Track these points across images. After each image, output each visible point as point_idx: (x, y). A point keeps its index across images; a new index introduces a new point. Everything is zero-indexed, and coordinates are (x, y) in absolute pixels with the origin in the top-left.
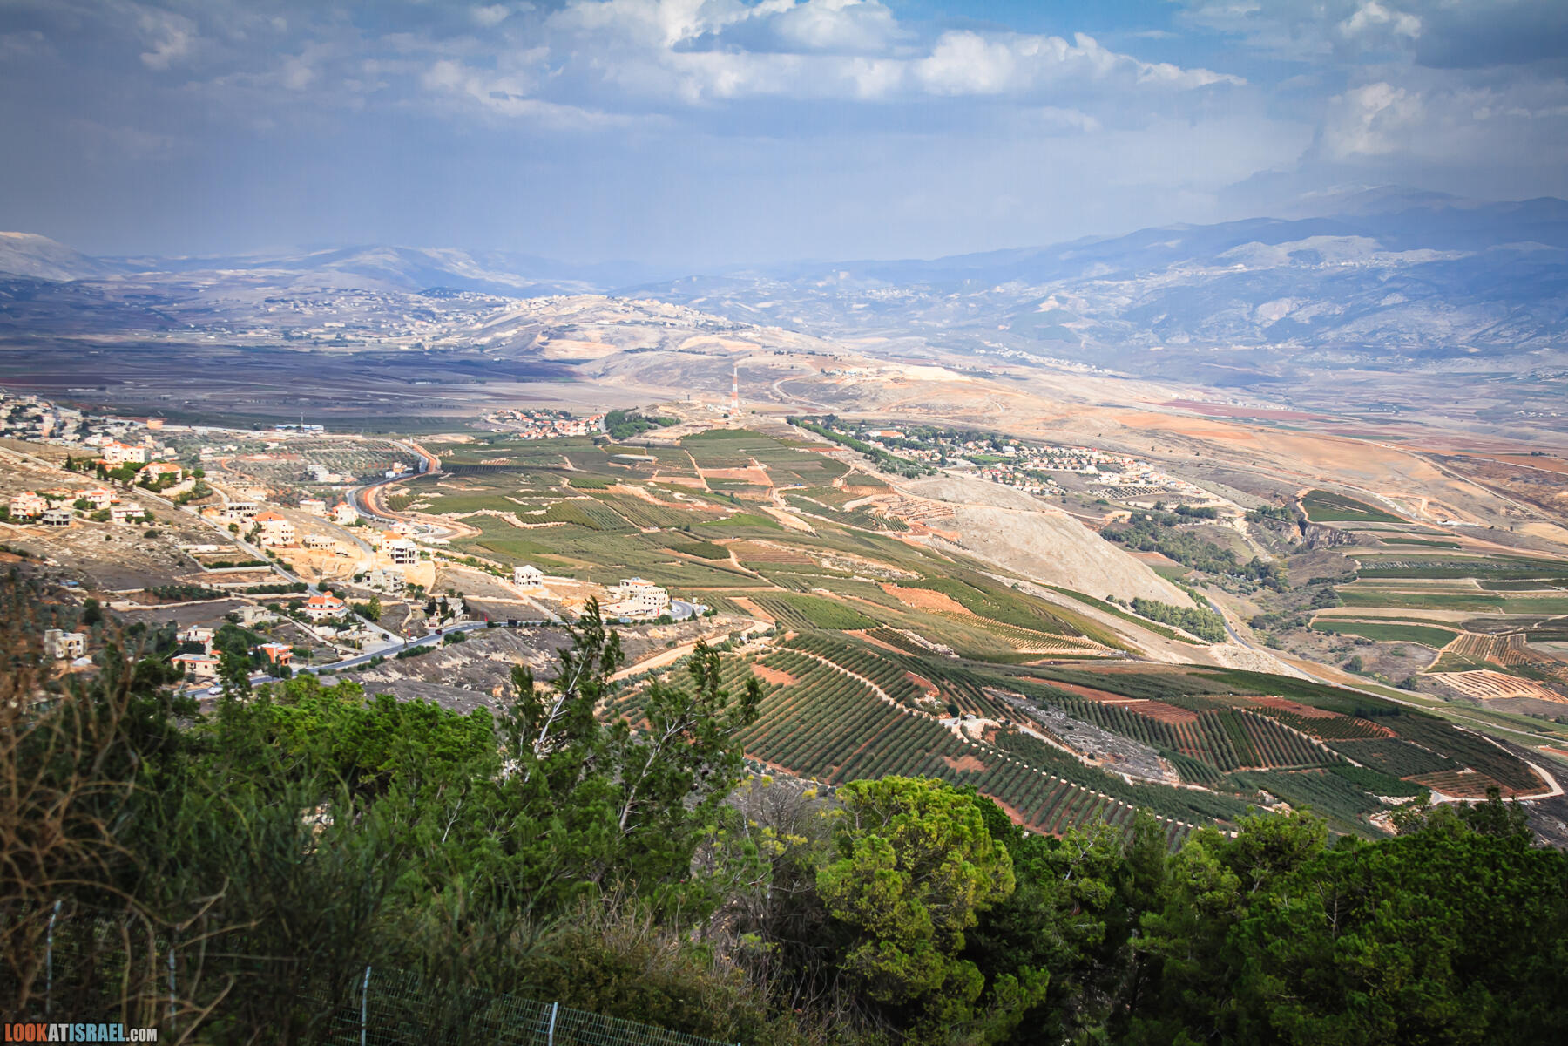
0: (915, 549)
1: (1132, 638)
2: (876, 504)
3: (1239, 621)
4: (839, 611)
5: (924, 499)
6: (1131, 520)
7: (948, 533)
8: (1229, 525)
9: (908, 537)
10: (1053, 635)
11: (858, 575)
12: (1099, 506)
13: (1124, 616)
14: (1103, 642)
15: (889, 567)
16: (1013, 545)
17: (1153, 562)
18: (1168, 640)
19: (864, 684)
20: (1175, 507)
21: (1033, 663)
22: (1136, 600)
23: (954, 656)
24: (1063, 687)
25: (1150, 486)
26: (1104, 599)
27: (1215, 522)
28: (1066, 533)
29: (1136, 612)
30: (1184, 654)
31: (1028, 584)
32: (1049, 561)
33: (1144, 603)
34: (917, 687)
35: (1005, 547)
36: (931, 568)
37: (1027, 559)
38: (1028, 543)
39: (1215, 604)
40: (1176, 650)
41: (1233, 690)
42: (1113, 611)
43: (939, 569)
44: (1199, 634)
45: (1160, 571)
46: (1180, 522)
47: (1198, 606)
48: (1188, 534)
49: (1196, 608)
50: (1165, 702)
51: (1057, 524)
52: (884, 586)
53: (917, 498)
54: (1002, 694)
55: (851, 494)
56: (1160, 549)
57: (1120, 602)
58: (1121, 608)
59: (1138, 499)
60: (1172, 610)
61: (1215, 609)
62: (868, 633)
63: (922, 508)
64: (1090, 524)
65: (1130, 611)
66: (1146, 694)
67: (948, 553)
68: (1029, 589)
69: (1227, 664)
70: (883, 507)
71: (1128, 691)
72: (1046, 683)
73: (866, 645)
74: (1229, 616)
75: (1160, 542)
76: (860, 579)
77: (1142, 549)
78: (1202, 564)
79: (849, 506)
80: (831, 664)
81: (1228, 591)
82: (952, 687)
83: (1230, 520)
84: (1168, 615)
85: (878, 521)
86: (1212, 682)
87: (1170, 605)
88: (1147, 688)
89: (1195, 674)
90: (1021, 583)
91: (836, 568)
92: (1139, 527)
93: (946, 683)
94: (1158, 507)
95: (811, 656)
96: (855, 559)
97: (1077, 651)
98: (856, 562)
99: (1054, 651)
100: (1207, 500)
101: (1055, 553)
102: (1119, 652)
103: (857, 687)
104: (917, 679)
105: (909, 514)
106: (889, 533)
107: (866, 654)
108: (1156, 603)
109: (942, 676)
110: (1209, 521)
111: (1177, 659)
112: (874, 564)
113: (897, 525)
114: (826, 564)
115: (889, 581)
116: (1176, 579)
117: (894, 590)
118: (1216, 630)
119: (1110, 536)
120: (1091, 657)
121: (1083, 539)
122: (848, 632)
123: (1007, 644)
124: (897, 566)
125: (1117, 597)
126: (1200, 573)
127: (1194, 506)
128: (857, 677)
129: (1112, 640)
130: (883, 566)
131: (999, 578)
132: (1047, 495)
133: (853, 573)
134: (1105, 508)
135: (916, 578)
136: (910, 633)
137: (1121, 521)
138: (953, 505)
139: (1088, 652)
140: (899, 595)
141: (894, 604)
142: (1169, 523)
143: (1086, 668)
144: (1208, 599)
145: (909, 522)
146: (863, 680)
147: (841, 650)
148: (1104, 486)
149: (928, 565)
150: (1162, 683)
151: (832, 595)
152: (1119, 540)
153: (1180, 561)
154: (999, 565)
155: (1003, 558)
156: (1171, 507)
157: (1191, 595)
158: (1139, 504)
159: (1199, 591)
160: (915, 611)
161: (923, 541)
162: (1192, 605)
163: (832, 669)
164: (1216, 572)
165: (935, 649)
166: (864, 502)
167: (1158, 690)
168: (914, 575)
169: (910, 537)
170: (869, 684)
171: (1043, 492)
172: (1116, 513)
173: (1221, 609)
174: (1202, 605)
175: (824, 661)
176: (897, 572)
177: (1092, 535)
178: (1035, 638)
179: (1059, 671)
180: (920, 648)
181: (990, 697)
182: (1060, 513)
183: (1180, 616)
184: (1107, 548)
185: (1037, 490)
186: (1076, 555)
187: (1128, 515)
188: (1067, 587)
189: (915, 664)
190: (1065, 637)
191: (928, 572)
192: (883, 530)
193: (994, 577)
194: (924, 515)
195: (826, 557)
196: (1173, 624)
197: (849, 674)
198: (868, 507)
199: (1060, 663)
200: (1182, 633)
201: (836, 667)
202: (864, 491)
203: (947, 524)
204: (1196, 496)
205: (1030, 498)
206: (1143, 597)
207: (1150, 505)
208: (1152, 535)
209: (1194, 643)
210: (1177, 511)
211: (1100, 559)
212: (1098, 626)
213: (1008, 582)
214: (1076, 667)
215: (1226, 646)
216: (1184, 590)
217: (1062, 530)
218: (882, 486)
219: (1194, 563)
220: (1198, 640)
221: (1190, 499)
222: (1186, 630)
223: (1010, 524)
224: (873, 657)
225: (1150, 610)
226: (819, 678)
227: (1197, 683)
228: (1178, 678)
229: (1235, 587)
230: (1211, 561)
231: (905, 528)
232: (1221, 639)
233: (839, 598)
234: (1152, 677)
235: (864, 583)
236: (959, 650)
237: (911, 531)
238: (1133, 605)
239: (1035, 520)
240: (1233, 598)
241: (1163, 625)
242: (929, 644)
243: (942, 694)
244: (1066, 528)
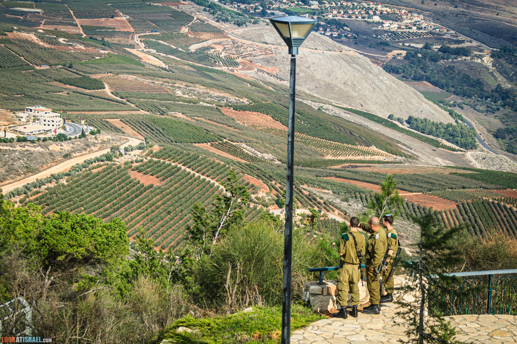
0: (245, 81)
1: (409, 147)
2: (214, 46)
3: (486, 132)
4: (190, 129)
5: (250, 42)
6: (406, 58)
7: (269, 68)
8: (479, 61)
9: (239, 72)
10: (350, 146)
11: (203, 101)
12: (382, 47)
13: (402, 130)
14: (387, 150)
15: (227, 95)
16: (318, 77)
17: (422, 89)
18: (435, 148)
19: (213, 184)
20: (439, 47)
21: (336, 167)
22: (410, 118)
23: (277, 162)
24: (359, 185)
25: (421, 31)
26: (386, 118)
27: (469, 58)
28: (358, 67)
29: (411, 127)
30: (446, 159)
31: (330, 107)
32: (345, 89)
33: (416, 120)
34: (253, 186)
35: (313, 79)
36: (258, 96)
37: (329, 87)
38: (329, 75)
39: (469, 120)
40: (441, 155)
41: (484, 185)
42: (394, 127)
43: (263, 95)
44: (457, 143)
45: (428, 95)
46: (443, 58)
47: (456, 122)
48: (449, 67)
49: (455, 124)
50: (434, 194)
51: (351, 61)
52: (223, 110)
53: (245, 41)
54: (315, 191)
55: (195, 38)
56: (428, 79)
57: (398, 120)
58: (400, 125)
59: (412, 41)
60: (437, 125)
61: (469, 124)
62: (212, 145)
63: (249, 49)
64: (375, 61)
65: (406, 126)
66: (420, 189)
67: (269, 84)
68: (331, 110)
69: (479, 166)
70: (219, 48)
71: (407, 187)
72: (346, 182)
73: (213, 155)
74: (479, 130)
75: (428, 74)
76: (205, 104)
77: (415, 79)
78: (459, 90)
79: (193, 48)
80: (188, 170)
81: (478, 111)
82: (278, 186)
83: (480, 57)
84: (434, 129)
85: (216, 59)
86: (469, 180)
87: (435, 121)
88: (421, 185)
89: (455, 174)
90: (325, 106)
91: (187, 96)
92: (412, 62)
93: (273, 182)
94: (426, 47)
95: (173, 164)
96: (200, 89)
97: (368, 158)
98: (201, 91)
99: (351, 157)
100: (463, 42)
101: (350, 83)
102: (399, 158)
103: (208, 186)
104: (253, 180)
105: (240, 54)
106: (224, 69)
107: (214, 162)
108: (426, 120)
109: (270, 178)
110: (464, 58)
111: (441, 162)
112: (216, 93)
113: (230, 62)
114: (179, 93)
115: (226, 106)
116: (440, 102)
117: (230, 112)
118: (470, 140)
119: (390, 69)
120: (379, 162)
121: (371, 72)
122: (197, 145)
123: (316, 152)
124: (233, 95)
125: (396, 116)
126: (458, 97)
127: (454, 46)
128: (208, 179)
129: (394, 149)
130: (222, 95)
131: (309, 103)
132: (343, 39)
133: (200, 100)
134: (387, 48)
135: (247, 103)
136: (244, 145)
137: (399, 58)
138: (273, 47)
139: (376, 158)
140: (234, 117)
141: (230, 123)
142: (434, 59)
143: (375, 170)
144: (464, 116)
145: (239, 60)
146: (212, 181)
147: (195, 159)
148: (386, 32)
149: (256, 94)
150: (432, 181)
151: (185, 117)
152: (397, 72)
153: (442, 87)
154: (308, 92)
155: (311, 87)
156: (436, 47)
157: (451, 114)
158: (412, 45)
159: (457, 111)
160: (247, 128)
161: (251, 74)
162: (452, 121)
163: (189, 173)
164: (470, 97)
165: (263, 157)
166: (205, 44)
167: (429, 186)
168: (245, 101)
169: (240, 72)
170: (217, 184)
171: (340, 36)
172: (396, 52)
173: (473, 123)
174: (460, 121)
175: (183, 168)
176: (233, 99)
177: (377, 69)
178: (337, 148)
179: (356, 172)
180: (251, 157)
181: (306, 193)
182: (352, 52)
183: (443, 130)
184: (388, 79)
185: (335, 34)
186: (365, 83)
187: (404, 53)
188: (359, 109)
189: (250, 169)
190: (359, 147)
191: (256, 99)
192: (220, 66)
193: (305, 102)
194: (250, 55)
195: (179, 88)
196: (438, 136)
197: (202, 177)
198: (208, 48)
199: (356, 167)
200: (445, 142)
201: (192, 172)
202: (205, 36)
203: (268, 61)
204: (455, 39)
205: (330, 40)
206: (415, 115)
207: (420, 46)
208: (422, 68)
209: (454, 150)
210: (440, 50)
211: (384, 87)
212: (383, 138)
213: (315, 106)
214: (368, 169)
215: (478, 153)
216: (446, 110)
217: (355, 65)
218: (219, 32)
219: (453, 90)
220: (457, 148)
221: (450, 41)
222: (448, 140)
223: (316, 61)
224: (219, 164)
225: (421, 125)
226: (179, 180)
227: (457, 181)
228: (443, 177)
229: (483, 108)
230: (465, 88)
231: (236, 64)
232: (473, 147)
233: (189, 119)
234: (423, 176)
235: (208, 107)
236: (281, 158)
237: (241, 67)
238: (408, 122)
239: (335, 58)
240: (482, 116)
241: (431, 137)
242: (259, 153)
243: (271, 190)
244: (358, 64)
